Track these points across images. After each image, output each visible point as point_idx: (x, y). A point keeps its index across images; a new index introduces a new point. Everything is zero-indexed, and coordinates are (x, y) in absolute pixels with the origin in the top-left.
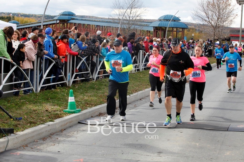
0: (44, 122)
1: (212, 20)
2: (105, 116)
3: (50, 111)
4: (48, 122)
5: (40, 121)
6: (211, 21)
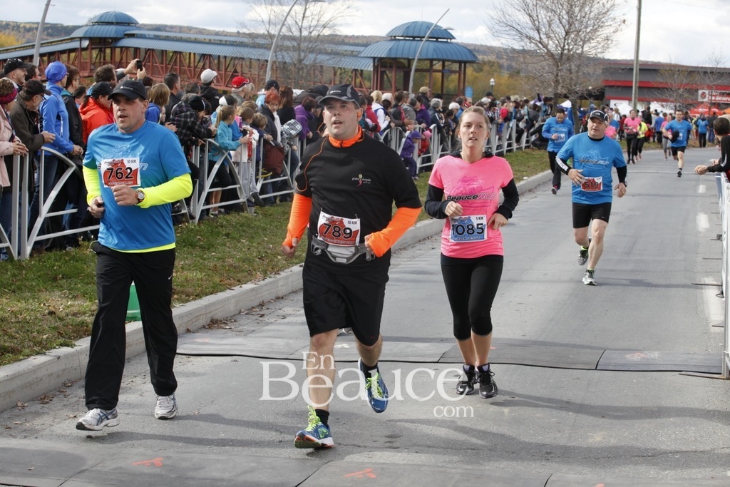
0: (43, 348)
1: (549, 37)
2: (228, 327)
3: (63, 314)
4: (55, 348)
5: (31, 344)
6: (545, 40)
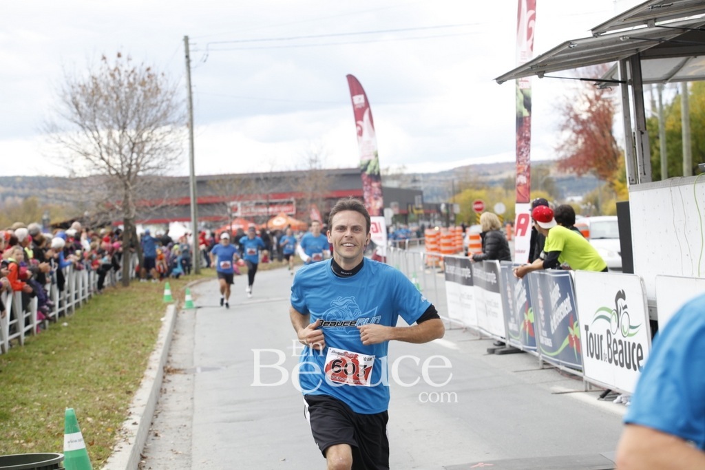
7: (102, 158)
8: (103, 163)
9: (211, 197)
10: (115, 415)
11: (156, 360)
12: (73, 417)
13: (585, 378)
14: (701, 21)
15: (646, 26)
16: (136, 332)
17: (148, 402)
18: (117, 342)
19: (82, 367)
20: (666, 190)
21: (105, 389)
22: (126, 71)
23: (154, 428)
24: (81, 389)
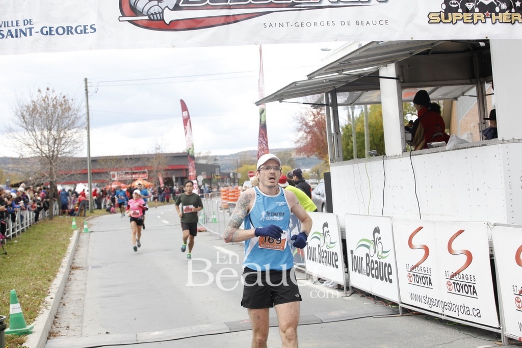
2: (63, 335)
7: (38, 147)
8: (38, 150)
9: (100, 169)
10: (41, 293)
11: (65, 262)
12: (15, 294)
13: (306, 272)
14: (369, 71)
15: (337, 74)
16: (55, 246)
17: (60, 286)
18: (44, 252)
19: (24, 266)
20: (351, 166)
21: (36, 279)
22: (52, 98)
23: (63, 301)
24: (23, 278)
